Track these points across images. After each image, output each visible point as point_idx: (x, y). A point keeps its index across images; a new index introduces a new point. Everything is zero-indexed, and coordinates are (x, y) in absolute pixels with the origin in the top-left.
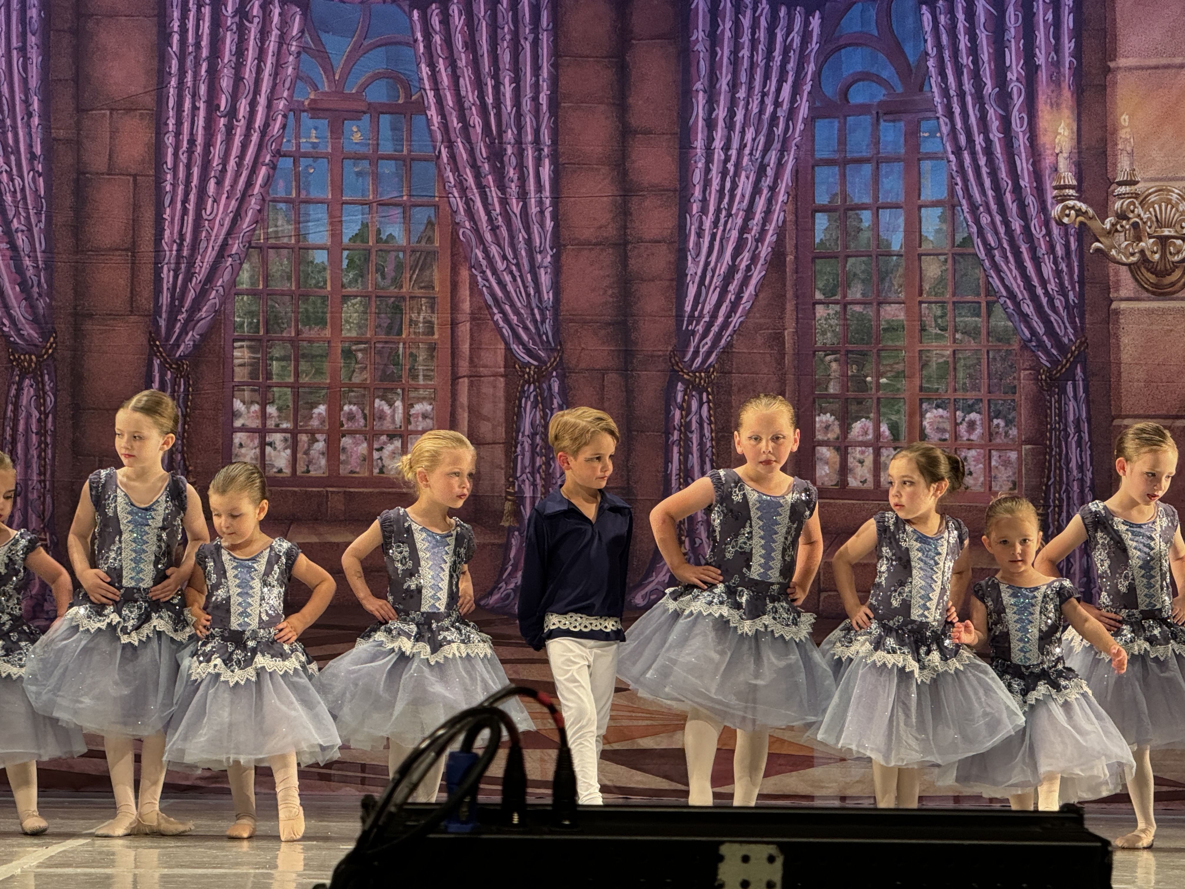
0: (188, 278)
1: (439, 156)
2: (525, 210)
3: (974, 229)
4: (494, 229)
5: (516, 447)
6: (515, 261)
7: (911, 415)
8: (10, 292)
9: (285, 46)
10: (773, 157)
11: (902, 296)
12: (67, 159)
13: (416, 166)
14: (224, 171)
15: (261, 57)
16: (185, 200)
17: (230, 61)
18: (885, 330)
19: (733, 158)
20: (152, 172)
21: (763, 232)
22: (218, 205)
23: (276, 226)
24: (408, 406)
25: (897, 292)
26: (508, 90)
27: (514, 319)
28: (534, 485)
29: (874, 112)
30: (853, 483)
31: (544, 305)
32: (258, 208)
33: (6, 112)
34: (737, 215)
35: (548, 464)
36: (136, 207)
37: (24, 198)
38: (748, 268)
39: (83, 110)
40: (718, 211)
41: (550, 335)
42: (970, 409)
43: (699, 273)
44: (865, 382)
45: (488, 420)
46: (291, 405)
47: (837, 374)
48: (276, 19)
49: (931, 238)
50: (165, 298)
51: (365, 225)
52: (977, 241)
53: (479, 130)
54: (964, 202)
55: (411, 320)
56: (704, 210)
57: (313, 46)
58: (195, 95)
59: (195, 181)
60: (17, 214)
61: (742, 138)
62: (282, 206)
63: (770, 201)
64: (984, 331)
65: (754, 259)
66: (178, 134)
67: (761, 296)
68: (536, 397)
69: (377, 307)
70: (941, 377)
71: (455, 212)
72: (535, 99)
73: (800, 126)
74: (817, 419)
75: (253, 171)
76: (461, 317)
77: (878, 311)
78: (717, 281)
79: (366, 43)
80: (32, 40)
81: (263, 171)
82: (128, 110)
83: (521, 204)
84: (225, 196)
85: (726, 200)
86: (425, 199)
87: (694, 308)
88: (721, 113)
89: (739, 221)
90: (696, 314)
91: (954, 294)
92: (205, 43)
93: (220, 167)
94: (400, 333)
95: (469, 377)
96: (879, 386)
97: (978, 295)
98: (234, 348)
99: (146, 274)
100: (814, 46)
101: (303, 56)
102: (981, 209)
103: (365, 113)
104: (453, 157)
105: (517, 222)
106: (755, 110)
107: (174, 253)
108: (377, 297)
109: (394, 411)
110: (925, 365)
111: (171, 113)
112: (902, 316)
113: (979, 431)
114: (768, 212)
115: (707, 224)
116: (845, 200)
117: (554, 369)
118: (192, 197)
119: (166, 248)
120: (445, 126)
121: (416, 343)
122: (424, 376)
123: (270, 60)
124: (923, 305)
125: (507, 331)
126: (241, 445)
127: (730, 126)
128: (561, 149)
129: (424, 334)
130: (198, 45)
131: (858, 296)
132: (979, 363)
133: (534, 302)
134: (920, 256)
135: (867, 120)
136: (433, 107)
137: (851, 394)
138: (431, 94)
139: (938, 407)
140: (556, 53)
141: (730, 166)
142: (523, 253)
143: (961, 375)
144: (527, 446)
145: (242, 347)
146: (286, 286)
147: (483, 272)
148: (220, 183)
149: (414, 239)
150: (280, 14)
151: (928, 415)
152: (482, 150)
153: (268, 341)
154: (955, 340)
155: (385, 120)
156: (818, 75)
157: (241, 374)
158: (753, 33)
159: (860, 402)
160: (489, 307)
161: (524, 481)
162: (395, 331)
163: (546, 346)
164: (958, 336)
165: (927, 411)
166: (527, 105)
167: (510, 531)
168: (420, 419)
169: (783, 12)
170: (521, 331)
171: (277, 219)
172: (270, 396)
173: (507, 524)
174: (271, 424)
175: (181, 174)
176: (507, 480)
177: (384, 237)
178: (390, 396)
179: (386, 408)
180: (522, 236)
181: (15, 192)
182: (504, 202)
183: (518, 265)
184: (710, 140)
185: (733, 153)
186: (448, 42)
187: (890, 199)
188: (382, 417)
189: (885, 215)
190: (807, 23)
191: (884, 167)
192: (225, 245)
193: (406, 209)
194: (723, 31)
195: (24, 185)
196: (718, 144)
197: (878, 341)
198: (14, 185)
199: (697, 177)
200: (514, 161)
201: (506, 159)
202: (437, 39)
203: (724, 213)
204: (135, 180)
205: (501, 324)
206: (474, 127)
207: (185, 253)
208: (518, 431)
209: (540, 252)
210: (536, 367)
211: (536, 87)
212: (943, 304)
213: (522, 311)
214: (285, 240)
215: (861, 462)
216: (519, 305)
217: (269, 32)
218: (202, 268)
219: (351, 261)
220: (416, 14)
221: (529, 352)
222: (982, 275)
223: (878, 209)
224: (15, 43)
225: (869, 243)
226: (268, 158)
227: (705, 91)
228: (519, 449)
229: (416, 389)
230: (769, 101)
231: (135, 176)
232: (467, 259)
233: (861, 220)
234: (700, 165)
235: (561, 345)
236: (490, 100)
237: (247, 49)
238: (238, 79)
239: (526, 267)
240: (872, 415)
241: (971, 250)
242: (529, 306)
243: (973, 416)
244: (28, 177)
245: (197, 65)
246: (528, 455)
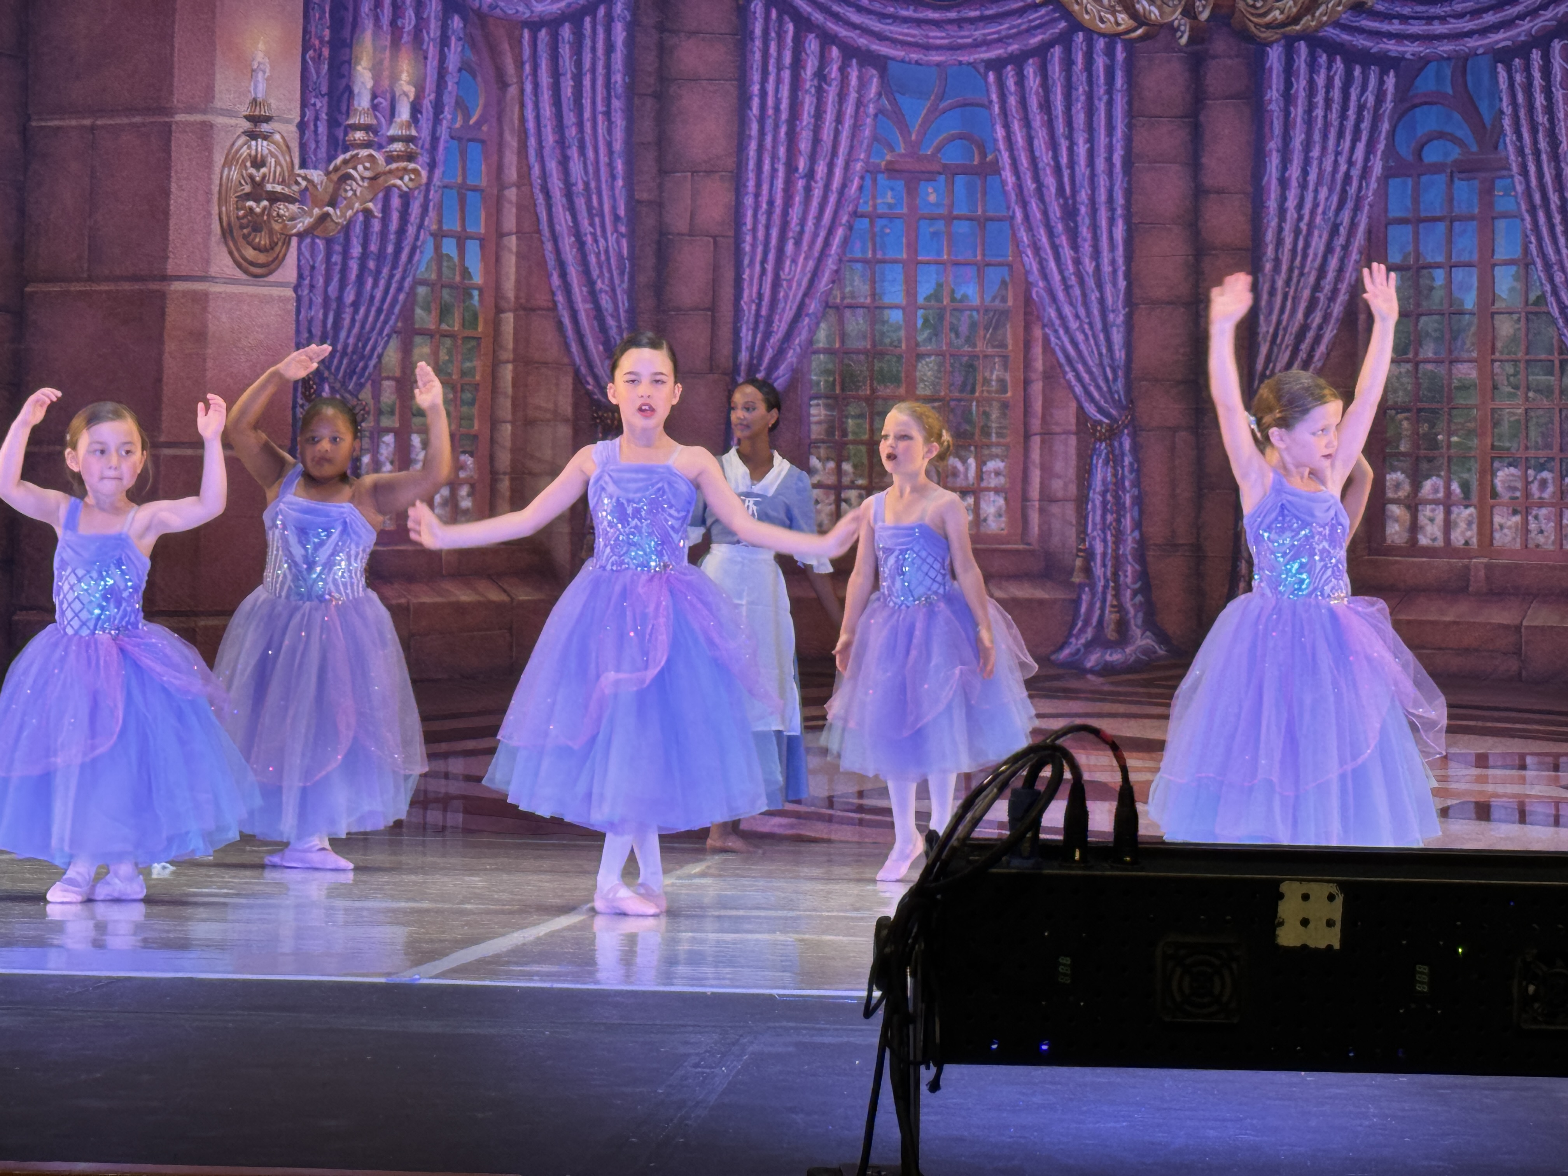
0: (767, 335)
1: (1013, 218)
2: (1098, 268)
3: (1548, 288)
4: (1067, 288)
5: (1087, 504)
6: (1087, 320)
7: (1482, 473)
8: (594, 351)
9: (862, 109)
10: (1346, 216)
11: (1475, 355)
12: (649, 221)
13: (991, 226)
14: (801, 233)
15: (839, 119)
16: (764, 261)
17: (809, 123)
18: (1458, 388)
19: (1306, 218)
20: (731, 233)
21: (1335, 291)
22: (796, 266)
23: (853, 286)
24: (981, 463)
25: (1468, 351)
26: (1082, 150)
27: (1086, 377)
28: (1104, 541)
29: (1449, 171)
30: (1423, 541)
31: (1116, 363)
32: (835, 268)
33: (591, 176)
34: (1309, 273)
35: (1118, 521)
36: (716, 268)
37: (608, 259)
38: (1320, 328)
39: (666, 173)
40: (1291, 270)
41: (1122, 393)
42: (1541, 467)
43: (1271, 330)
44: (1435, 439)
45: (1059, 477)
46: (866, 461)
47: (1409, 433)
48: (854, 81)
49: (1504, 296)
50: (744, 356)
51: (939, 286)
52: (1551, 299)
53: (1053, 190)
54: (1538, 261)
55: (985, 379)
56: (1277, 268)
57: (889, 107)
58: (774, 158)
59: (774, 242)
60: (601, 274)
61: (1315, 198)
62: (859, 266)
63: (1342, 261)
64: (1557, 392)
65: (1326, 318)
66: (757, 195)
67: (1332, 354)
68: (1107, 454)
69: (952, 365)
70: (1514, 436)
71: (1027, 273)
72: (1109, 159)
73: (1374, 185)
74: (1388, 477)
75: (831, 232)
76: (1034, 376)
77: (1450, 370)
78: (1289, 339)
79: (943, 105)
80: (616, 104)
81: (840, 233)
82: (709, 172)
83: (1094, 264)
84: (803, 255)
85: (1299, 259)
86: (1000, 259)
87: (1266, 367)
88: (1295, 172)
89: (1312, 279)
90: (1268, 373)
91: (1527, 353)
92: (784, 105)
93: (798, 229)
94: (973, 391)
95: (1041, 434)
96: (1449, 445)
97: (1551, 353)
98: (810, 406)
99: (725, 332)
100: (1388, 105)
101: (880, 116)
102: (1556, 267)
103: (940, 173)
104: (1027, 217)
105: (1091, 282)
106: (1329, 169)
107: (753, 312)
108: (951, 355)
109: (967, 469)
110: (1496, 424)
111: (751, 175)
112: (1474, 374)
113: (1550, 489)
114: (1341, 270)
115: (1280, 283)
116: (1417, 259)
117: (1126, 427)
118: (771, 256)
119: (745, 308)
120: (1020, 187)
121: (989, 401)
122: (997, 433)
123: (848, 123)
124: (1497, 364)
125: (1078, 389)
126: (817, 502)
127: (1303, 186)
128: (1134, 209)
129: (997, 392)
130: (777, 109)
131: (1430, 355)
132: (1552, 422)
133: (1106, 361)
134: (1493, 314)
135: (1441, 179)
136: (1008, 167)
137: (1422, 452)
138: (1005, 155)
139: (1510, 465)
140: (1131, 114)
141: (1303, 226)
142: (1096, 311)
143: (1533, 434)
144: (1098, 503)
145: (818, 405)
146: (860, 345)
147: (1056, 331)
148: (798, 243)
149: (988, 299)
150: (860, 78)
151: (1500, 474)
152: (1055, 211)
153: (844, 399)
154: (1527, 398)
155: (960, 180)
156: (1392, 133)
157: (816, 431)
158: (1327, 92)
159: (1430, 460)
160: (1061, 366)
161: (1094, 538)
162: (969, 388)
163: (1117, 404)
164: (1531, 394)
165: (1499, 470)
166: (1101, 164)
167: (1081, 586)
168: (993, 475)
169: (1357, 71)
170: (1092, 389)
171: (854, 280)
172: (845, 453)
173: (1077, 579)
174: (846, 480)
175: (761, 234)
176: (1078, 536)
177: (958, 296)
178: (963, 453)
179: (959, 466)
180: (1094, 296)
181: (599, 252)
182: (1077, 262)
183: (1091, 324)
184: (1283, 199)
185: (1306, 211)
186: (1023, 103)
187: (1465, 257)
188: (955, 474)
189: (1459, 274)
190: (1381, 82)
191: (1456, 224)
192: (801, 306)
193: (981, 268)
194: (1297, 91)
195: (608, 247)
196: (1291, 204)
197: (1450, 399)
198: (598, 247)
199: (1270, 236)
200: (1087, 221)
201: (1079, 219)
202: (1012, 101)
203: (1296, 272)
204: (715, 242)
205: (1074, 382)
206: (1048, 188)
207: (764, 312)
208: (1089, 487)
209: (1113, 311)
210: (1107, 425)
211: (1110, 149)
212: (1515, 362)
213: (1094, 370)
214: (862, 300)
215: (1432, 520)
216: (1091, 363)
217: (847, 94)
218: (780, 327)
219: (926, 321)
220: (991, 76)
221: (1100, 410)
222: (1555, 334)
223: (1451, 267)
224: (600, 108)
225: (1441, 304)
226: (845, 219)
227: (1278, 151)
228: (1090, 506)
229: (988, 446)
230: (1342, 160)
231: (714, 238)
232: (1039, 318)
233: (1433, 279)
234: (1274, 223)
235: (1132, 402)
236: (1064, 161)
237: (825, 112)
238: (816, 141)
239: (1099, 325)
240: (1442, 473)
241: (1544, 309)
242: (1101, 365)
243: (1545, 474)
244: (612, 238)
245: (776, 127)
246: (1099, 512)
